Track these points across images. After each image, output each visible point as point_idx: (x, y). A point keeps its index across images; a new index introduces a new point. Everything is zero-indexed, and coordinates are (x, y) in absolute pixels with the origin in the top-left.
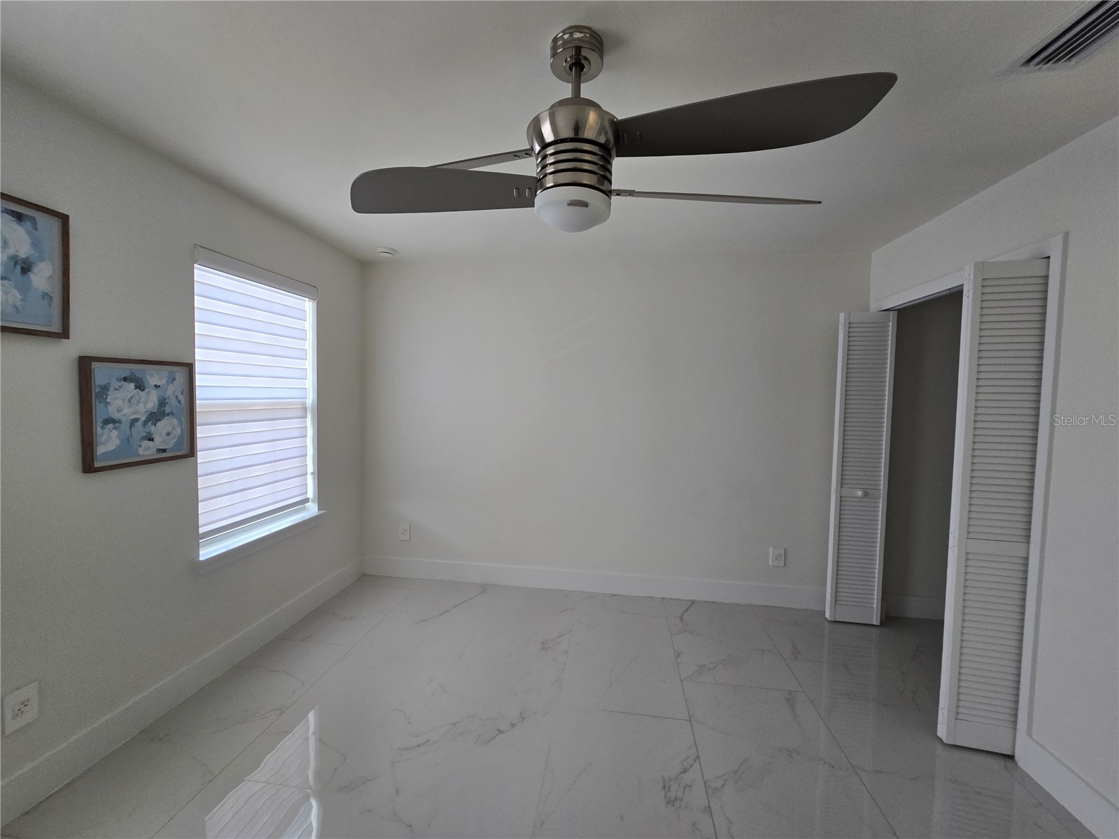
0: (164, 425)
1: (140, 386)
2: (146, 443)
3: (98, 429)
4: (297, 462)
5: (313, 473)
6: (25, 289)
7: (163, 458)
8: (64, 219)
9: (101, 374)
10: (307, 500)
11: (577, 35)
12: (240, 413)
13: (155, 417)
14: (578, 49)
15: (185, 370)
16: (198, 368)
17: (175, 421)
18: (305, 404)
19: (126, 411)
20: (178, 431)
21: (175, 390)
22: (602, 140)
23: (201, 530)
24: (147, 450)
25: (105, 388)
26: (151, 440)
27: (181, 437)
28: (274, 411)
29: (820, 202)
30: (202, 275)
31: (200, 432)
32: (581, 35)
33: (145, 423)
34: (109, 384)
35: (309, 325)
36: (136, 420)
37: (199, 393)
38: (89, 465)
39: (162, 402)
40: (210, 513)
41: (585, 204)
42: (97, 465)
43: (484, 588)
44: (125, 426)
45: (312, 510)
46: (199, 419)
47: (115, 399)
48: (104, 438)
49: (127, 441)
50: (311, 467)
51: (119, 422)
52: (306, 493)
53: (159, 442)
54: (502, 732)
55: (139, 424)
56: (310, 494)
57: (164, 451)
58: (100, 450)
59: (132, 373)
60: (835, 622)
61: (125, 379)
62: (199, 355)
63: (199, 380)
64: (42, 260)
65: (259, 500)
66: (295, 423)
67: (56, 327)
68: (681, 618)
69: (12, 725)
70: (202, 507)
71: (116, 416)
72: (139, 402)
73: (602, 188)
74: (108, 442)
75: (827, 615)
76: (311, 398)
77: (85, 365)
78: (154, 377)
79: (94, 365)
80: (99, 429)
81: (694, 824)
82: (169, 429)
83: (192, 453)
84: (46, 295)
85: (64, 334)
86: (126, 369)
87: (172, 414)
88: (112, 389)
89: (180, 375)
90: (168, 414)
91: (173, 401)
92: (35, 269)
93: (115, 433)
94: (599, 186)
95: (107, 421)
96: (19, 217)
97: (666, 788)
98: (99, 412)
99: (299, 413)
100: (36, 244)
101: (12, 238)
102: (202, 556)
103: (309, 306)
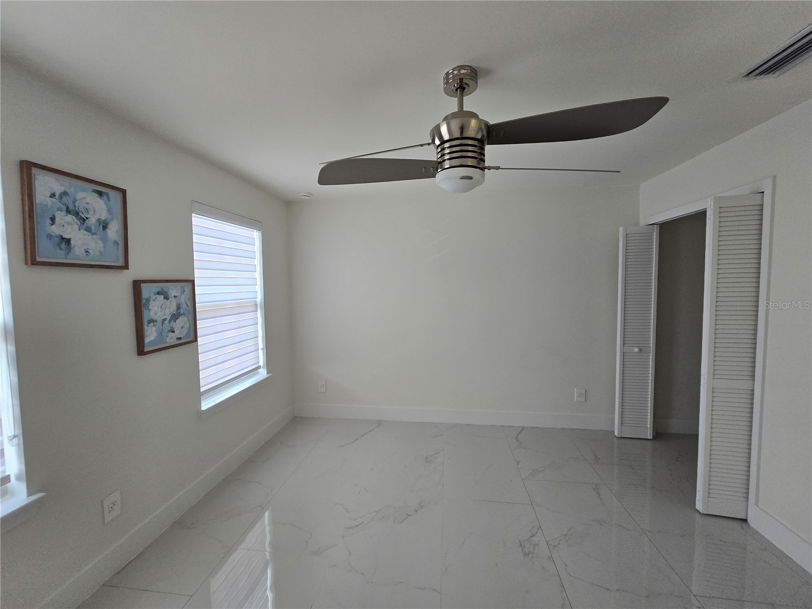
0: (180, 322)
1: (166, 298)
2: (171, 334)
4: (253, 342)
5: (263, 349)
6: (104, 240)
7: (180, 343)
8: (124, 192)
9: (147, 291)
10: (259, 367)
11: (463, 71)
12: (221, 310)
13: (175, 317)
14: (461, 80)
15: (189, 284)
16: (197, 281)
17: (186, 319)
18: (256, 302)
19: (160, 314)
20: (187, 326)
21: (184, 299)
22: (479, 137)
23: (202, 390)
24: (171, 339)
25: (148, 300)
26: (173, 332)
27: (189, 329)
28: (238, 308)
29: (619, 172)
30: (199, 222)
31: (199, 324)
32: (465, 71)
33: (170, 321)
34: (150, 297)
35: (257, 248)
36: (165, 320)
37: (197, 300)
38: (141, 351)
39: (179, 307)
40: (207, 377)
41: (471, 178)
42: (146, 350)
43: (379, 423)
44: (159, 324)
45: (263, 374)
46: (198, 316)
47: (153, 307)
48: (149, 332)
49: (160, 333)
50: (261, 344)
51: (156, 321)
52: (259, 362)
53: (178, 334)
54: (410, 515)
55: (167, 322)
56: (261, 363)
57: (180, 339)
58: (147, 340)
59: (162, 289)
60: (621, 437)
61: (158, 293)
62: (197, 274)
63: (198, 290)
64: (113, 220)
65: (233, 368)
66: (250, 316)
67: (121, 263)
68: (517, 438)
70: (202, 374)
71: (155, 318)
72: (166, 308)
73: (480, 166)
74: (151, 334)
75: (616, 433)
76: (260, 297)
77: (137, 285)
78: (173, 290)
79: (142, 285)
80: (145, 326)
81: (543, 568)
82: (183, 324)
83: (195, 339)
84: (116, 243)
85: (126, 267)
86: (156, 287)
87: (184, 314)
88: (151, 300)
89: (188, 288)
90: (182, 315)
91: (184, 306)
92: (110, 226)
93: (154, 329)
94: (477, 166)
95: (151, 321)
96: (100, 194)
97: (522, 546)
98: (146, 316)
99: (253, 309)
100: (109, 210)
101: (98, 208)
102: (203, 408)
103: (256, 235)
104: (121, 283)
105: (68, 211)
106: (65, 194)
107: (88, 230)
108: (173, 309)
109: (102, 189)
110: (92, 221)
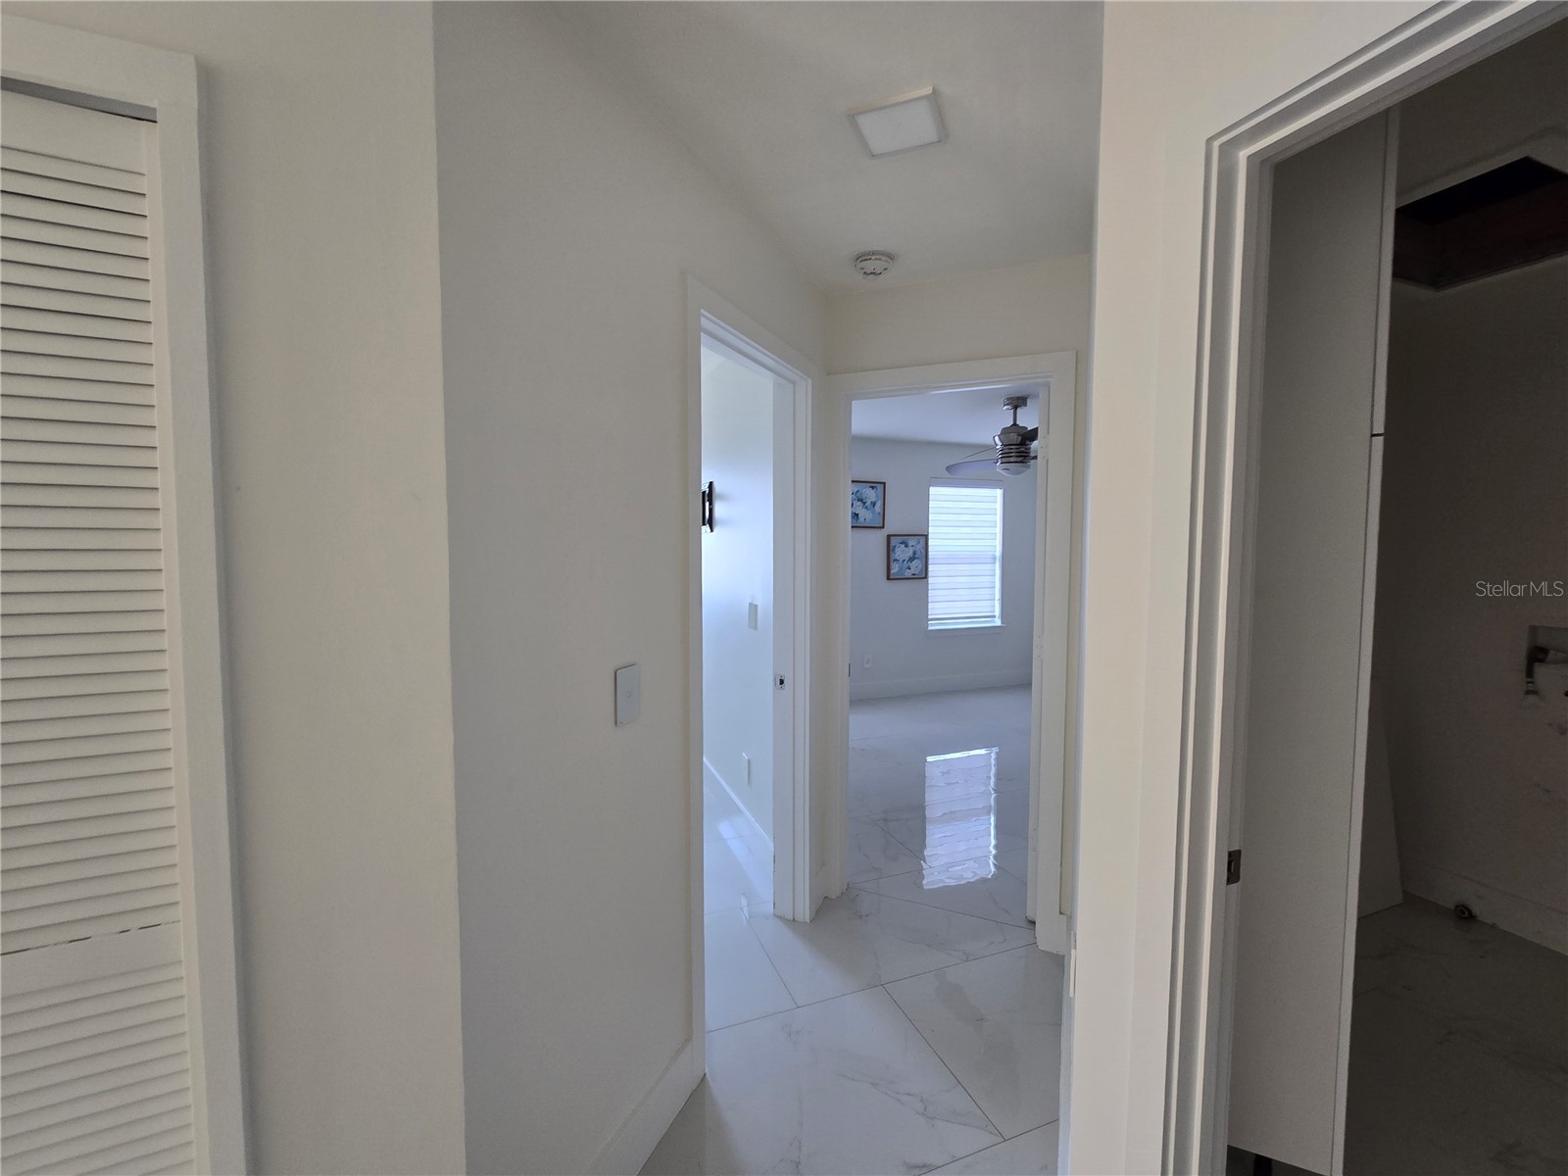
0: (915, 563)
1: (906, 546)
2: (909, 570)
3: (892, 564)
4: (988, 591)
5: (999, 600)
6: (873, 512)
7: (914, 578)
8: (885, 485)
9: (894, 542)
10: (995, 617)
12: (953, 559)
13: (912, 559)
15: (924, 538)
16: (930, 536)
17: (920, 561)
18: (993, 555)
19: (902, 556)
20: (921, 566)
21: (920, 547)
23: (930, 617)
24: (908, 573)
25: (895, 547)
26: (911, 569)
27: (922, 569)
28: (972, 559)
30: (933, 490)
31: (930, 567)
33: (908, 562)
34: (897, 545)
35: (998, 504)
36: (905, 560)
37: (930, 549)
38: (888, 578)
39: (915, 553)
40: (935, 610)
42: (891, 578)
44: (902, 562)
45: (998, 622)
46: (930, 561)
47: (899, 551)
48: (895, 567)
49: (902, 568)
50: (998, 596)
51: (900, 560)
52: (994, 613)
53: (912, 571)
55: (906, 562)
56: (997, 612)
57: (916, 574)
58: (892, 572)
59: (904, 540)
61: (902, 543)
62: (931, 530)
63: (930, 542)
64: (878, 501)
66: (988, 567)
67: (881, 525)
69: (866, 666)
70: (930, 606)
71: (899, 558)
72: (906, 553)
74: (895, 569)
76: (998, 553)
77: (889, 536)
78: (912, 542)
79: (892, 538)
82: (918, 564)
83: (926, 577)
84: (879, 513)
85: (883, 527)
86: (900, 539)
88: (898, 547)
89: (922, 540)
90: (918, 558)
91: (918, 552)
92: (877, 504)
93: (898, 565)
95: (896, 560)
96: (873, 488)
98: (893, 556)
99: (991, 561)
100: (877, 496)
101: (870, 495)
102: (930, 628)
103: (999, 493)
104: (882, 535)
105: (859, 500)
106: (858, 491)
107: (866, 508)
108: (911, 554)
109: (873, 485)
110: (868, 503)
